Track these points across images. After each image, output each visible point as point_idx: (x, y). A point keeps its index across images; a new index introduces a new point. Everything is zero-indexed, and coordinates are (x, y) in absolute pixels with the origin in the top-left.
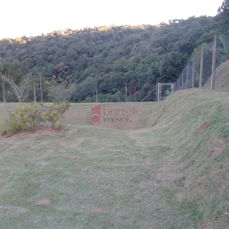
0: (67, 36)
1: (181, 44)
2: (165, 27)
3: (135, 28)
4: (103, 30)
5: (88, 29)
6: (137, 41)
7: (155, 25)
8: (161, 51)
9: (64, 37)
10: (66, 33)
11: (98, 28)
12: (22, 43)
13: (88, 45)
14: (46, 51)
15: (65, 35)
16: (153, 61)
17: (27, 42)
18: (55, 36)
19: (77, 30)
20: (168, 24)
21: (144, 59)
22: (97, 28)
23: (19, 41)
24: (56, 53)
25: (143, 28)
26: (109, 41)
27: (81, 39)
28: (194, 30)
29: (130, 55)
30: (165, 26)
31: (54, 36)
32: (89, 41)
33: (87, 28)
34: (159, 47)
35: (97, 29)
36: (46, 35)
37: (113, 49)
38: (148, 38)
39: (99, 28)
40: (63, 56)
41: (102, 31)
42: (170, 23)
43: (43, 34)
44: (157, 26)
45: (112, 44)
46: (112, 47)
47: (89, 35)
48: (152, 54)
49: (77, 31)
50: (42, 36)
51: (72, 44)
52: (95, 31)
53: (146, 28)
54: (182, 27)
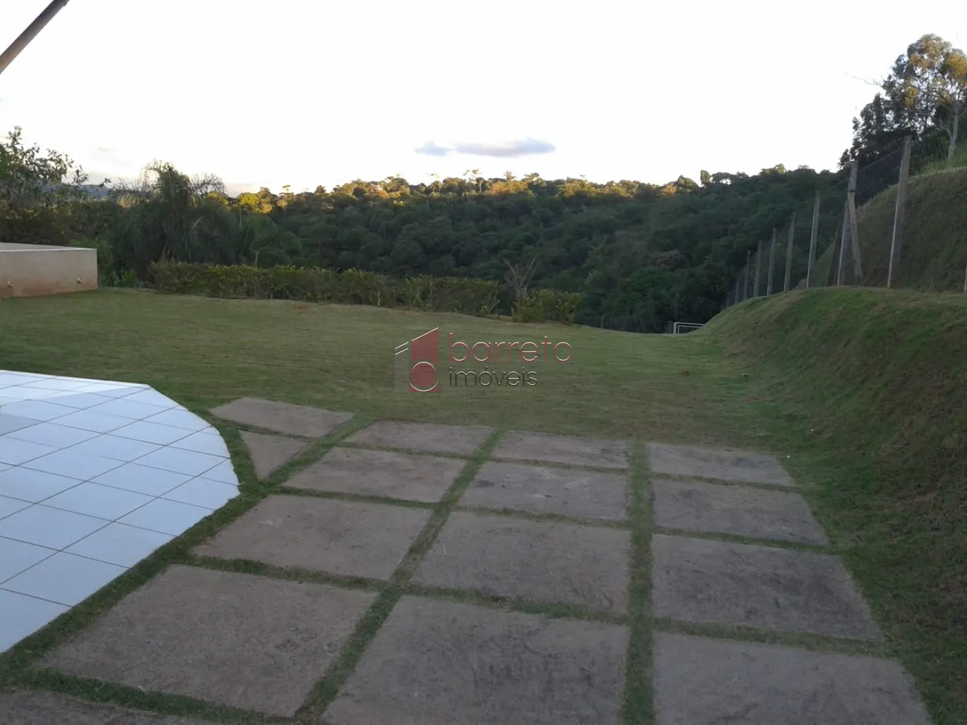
0: (396, 199)
1: (735, 246)
2: (690, 193)
3: (599, 190)
4: (504, 189)
5: (456, 183)
6: (607, 228)
7: (661, 185)
8: (676, 260)
9: (386, 204)
10: (391, 191)
11: (487, 184)
12: (257, 209)
13: (458, 231)
14: (331, 240)
15: (386, 195)
16: (653, 286)
17: (273, 208)
18: (357, 199)
19: (423, 185)
20: (700, 185)
21: (628, 280)
22: (485, 182)
23: (249, 202)
24: (363, 248)
25: (623, 192)
26: (520, 224)
27: (437, 212)
28: (773, 209)
29: (584, 266)
30: (689, 190)
31: (354, 197)
32: (459, 220)
33: (453, 180)
34: (672, 249)
35: (483, 185)
36: (329, 190)
37: (531, 247)
38: (639, 221)
39: (490, 184)
40: (381, 258)
41: (500, 193)
42: (703, 183)
43: (321, 190)
44: (666, 190)
45: (528, 233)
46: (529, 241)
47: (460, 201)
48: (651, 268)
49: (424, 189)
50: (318, 194)
51: (411, 225)
52: (477, 190)
53: (632, 193)
54: (740, 198)
